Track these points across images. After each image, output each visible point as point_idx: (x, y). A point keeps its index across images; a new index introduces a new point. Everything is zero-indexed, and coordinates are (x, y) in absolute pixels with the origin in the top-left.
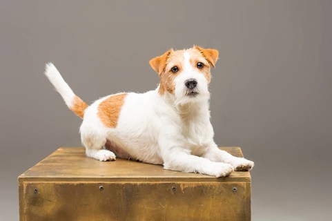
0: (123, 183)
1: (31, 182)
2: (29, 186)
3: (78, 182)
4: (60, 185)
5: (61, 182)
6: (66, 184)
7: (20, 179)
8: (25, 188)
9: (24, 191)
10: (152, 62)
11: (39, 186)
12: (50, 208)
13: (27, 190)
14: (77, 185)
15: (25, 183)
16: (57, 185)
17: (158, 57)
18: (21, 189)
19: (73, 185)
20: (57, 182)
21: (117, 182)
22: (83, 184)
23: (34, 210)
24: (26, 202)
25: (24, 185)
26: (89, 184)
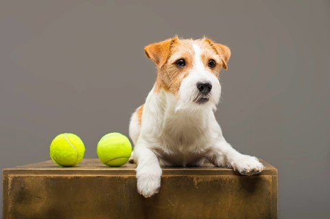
0: (126, 176)
1: (17, 175)
2: (14, 179)
3: (74, 175)
4: (52, 178)
5: (52, 176)
6: (58, 177)
7: (5, 171)
8: (10, 182)
9: (9, 185)
10: (149, 48)
11: (26, 180)
12: (39, 206)
13: (12, 185)
15: (11, 176)
16: (48, 178)
17: (157, 44)
18: (6, 182)
19: (66, 178)
20: (47, 175)
21: (119, 176)
22: (78, 178)
24: (10, 199)
25: (10, 179)
26: (85, 177)
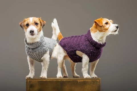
0: (60, 80)
2: (29, 81)
3: (46, 80)
4: (40, 81)
5: (40, 80)
13: (29, 83)
19: (44, 81)
24: (28, 87)
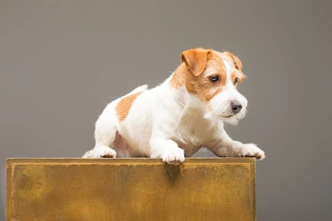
0: (119, 164)
1: (20, 164)
2: (17, 167)
5: (51, 164)
6: (57, 166)
7: (8, 160)
8: (13, 170)
9: (12, 173)
11: (28, 168)
12: (39, 192)
13: (15, 172)
14: (69, 166)
15: (14, 165)
16: (48, 166)
18: (9, 170)
19: (64, 166)
20: (47, 164)
21: (112, 164)
22: (75, 165)
23: (22, 193)
24: (13, 185)
25: (13, 167)
26: (81, 165)
